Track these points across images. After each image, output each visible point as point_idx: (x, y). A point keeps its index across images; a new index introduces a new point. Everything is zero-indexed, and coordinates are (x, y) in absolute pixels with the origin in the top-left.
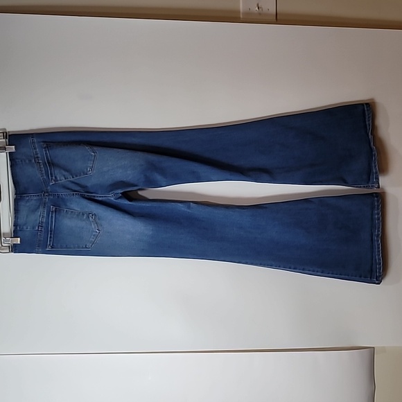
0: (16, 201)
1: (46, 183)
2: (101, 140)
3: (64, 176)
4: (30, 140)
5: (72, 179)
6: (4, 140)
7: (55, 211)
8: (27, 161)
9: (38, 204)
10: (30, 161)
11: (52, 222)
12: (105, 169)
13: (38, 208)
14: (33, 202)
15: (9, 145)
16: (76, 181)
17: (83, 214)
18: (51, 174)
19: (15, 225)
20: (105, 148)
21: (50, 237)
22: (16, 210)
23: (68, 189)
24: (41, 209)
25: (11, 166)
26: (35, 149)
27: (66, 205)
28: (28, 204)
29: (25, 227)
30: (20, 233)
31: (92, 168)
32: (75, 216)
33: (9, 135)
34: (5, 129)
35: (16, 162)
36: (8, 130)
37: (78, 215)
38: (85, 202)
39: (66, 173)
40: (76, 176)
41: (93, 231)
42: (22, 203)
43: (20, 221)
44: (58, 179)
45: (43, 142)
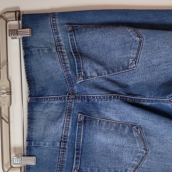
0: (31, 106)
1: (70, 81)
2: (146, 21)
3: (96, 70)
5: (107, 76)
6: (17, 22)
7: (85, 122)
8: (46, 51)
9: (60, 111)
10: (50, 50)
11: (79, 136)
12: (155, 61)
13: (60, 116)
14: (54, 108)
15: (23, 28)
16: (113, 78)
17: (124, 127)
18: (79, 68)
19: (29, 140)
20: (155, 31)
21: (77, 158)
22: (31, 119)
24: (64, 119)
25: (25, 57)
26: (57, 33)
27: (99, 113)
28: (47, 111)
29: (42, 143)
30: (35, 151)
31: (136, 59)
32: (113, 129)
33: (23, 15)
34: (18, 8)
35: (31, 52)
36: (22, 9)
37: (116, 128)
38: (127, 109)
39: (99, 68)
40: (113, 71)
41: (137, 152)
42: (38, 109)
43: (36, 135)
44: (89, 75)
45: (68, 24)
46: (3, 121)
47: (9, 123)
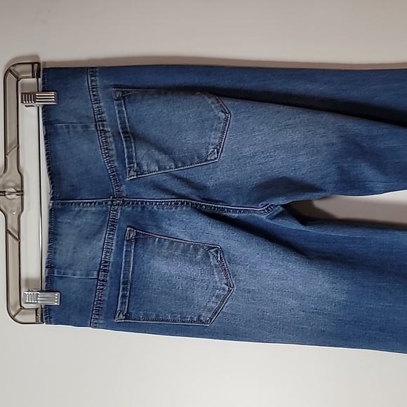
0: (54, 214)
1: (117, 177)
2: (239, 85)
3: (157, 162)
4: (87, 81)
5: (173, 170)
6: (35, 80)
7: (136, 240)
8: (79, 129)
9: (99, 223)
10: (86, 127)
11: (127, 262)
12: (247, 151)
13: (99, 231)
14: (89, 218)
15: (44, 91)
16: (183, 174)
17: (196, 250)
18: (130, 158)
19: (51, 266)
20: (249, 104)
21: (124, 296)
22: (54, 235)
23: (166, 191)
24: (104, 235)
25: (46, 137)
26: (97, 101)
27: (159, 227)
28: (78, 222)
29: (70, 272)
30: (59, 284)
31: (219, 148)
32: (179, 252)
33: (44, 69)
34: (37, 57)
35: (56, 129)
36: (43, 59)
37: (184, 251)
38: (201, 222)
39: (161, 157)
40: (184, 164)
41: (215, 288)
42: (65, 219)
43: (61, 259)
44: (145, 168)
45: (115, 86)
46: (9, 236)
47: (18, 239)
